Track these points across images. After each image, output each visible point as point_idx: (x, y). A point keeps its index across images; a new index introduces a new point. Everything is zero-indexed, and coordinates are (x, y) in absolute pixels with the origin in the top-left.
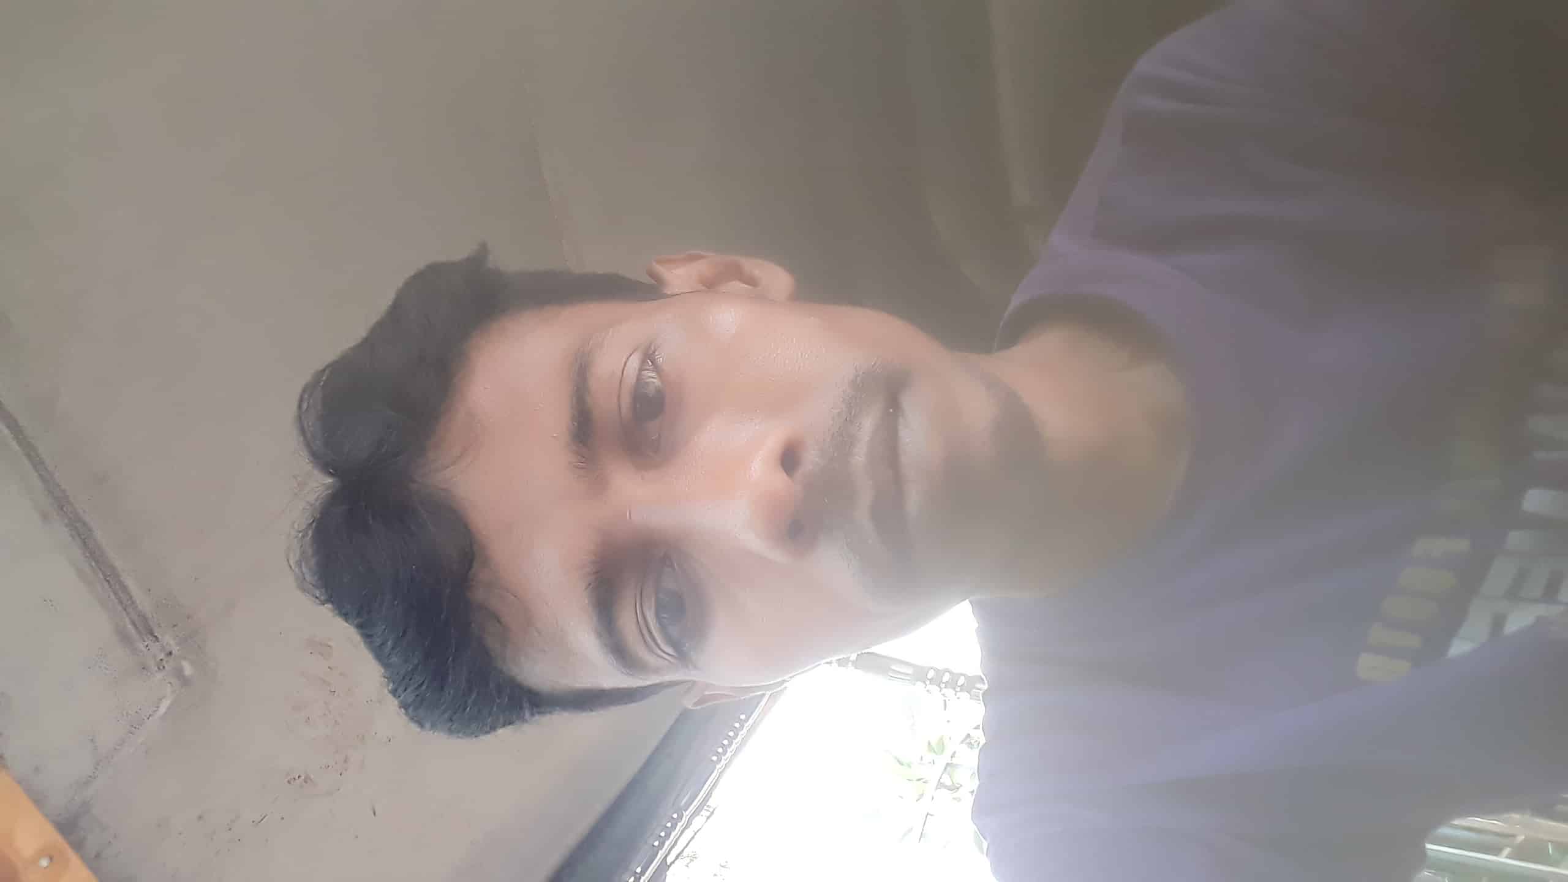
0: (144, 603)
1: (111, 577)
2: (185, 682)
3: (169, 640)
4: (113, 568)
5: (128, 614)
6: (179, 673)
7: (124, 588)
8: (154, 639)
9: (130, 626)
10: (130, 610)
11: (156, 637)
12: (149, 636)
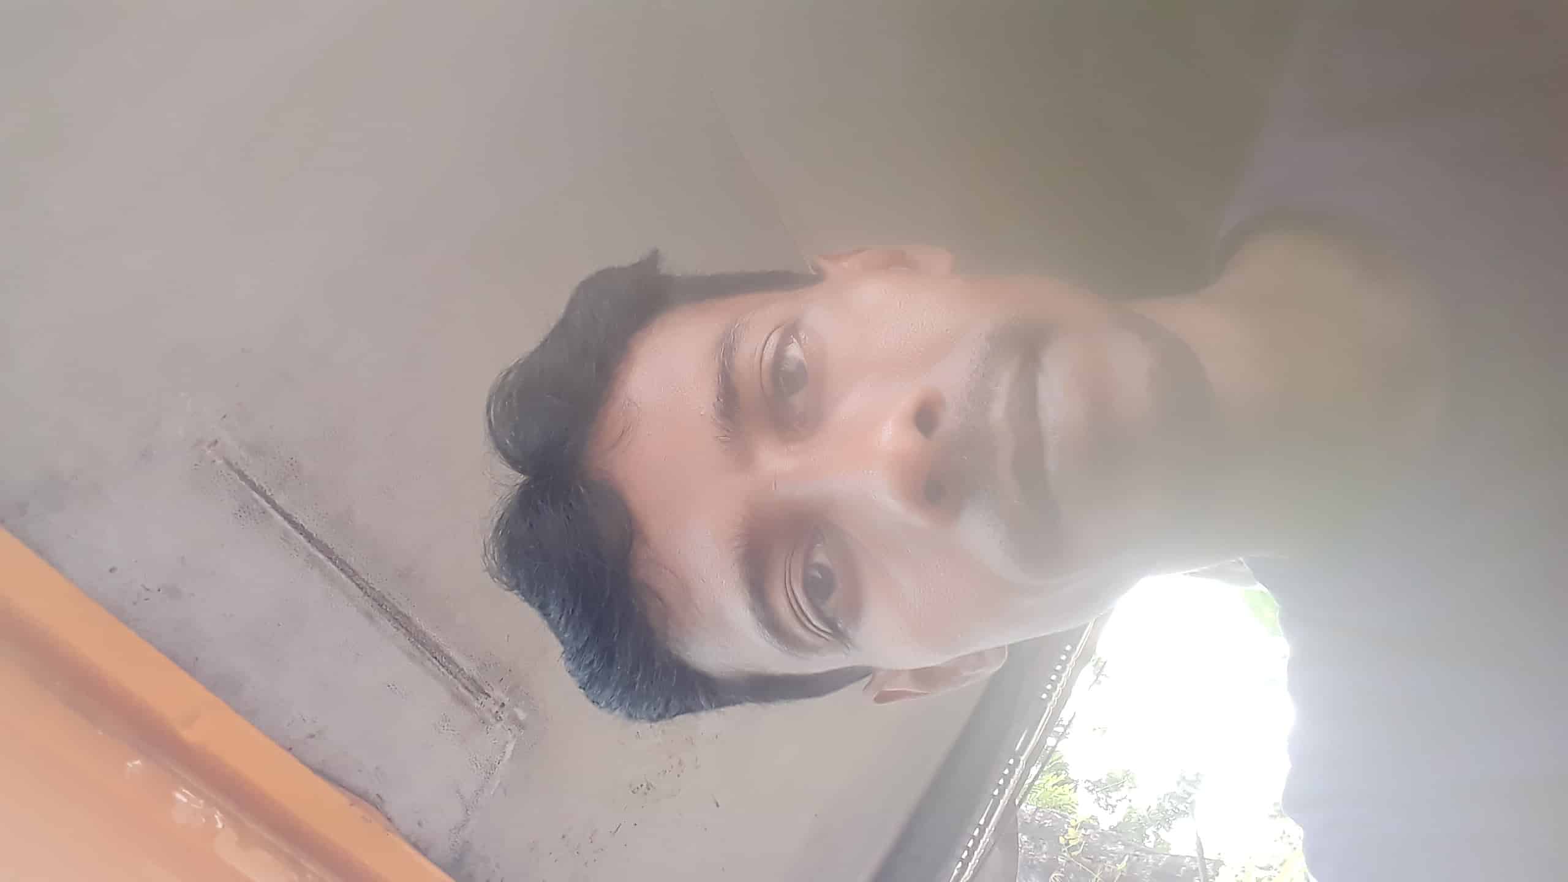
0: (469, 667)
1: (436, 653)
2: (521, 726)
3: (498, 693)
4: (437, 647)
5: (460, 681)
6: (514, 719)
7: (450, 660)
8: (486, 696)
9: (463, 690)
10: (459, 676)
11: (486, 694)
12: (481, 695)
